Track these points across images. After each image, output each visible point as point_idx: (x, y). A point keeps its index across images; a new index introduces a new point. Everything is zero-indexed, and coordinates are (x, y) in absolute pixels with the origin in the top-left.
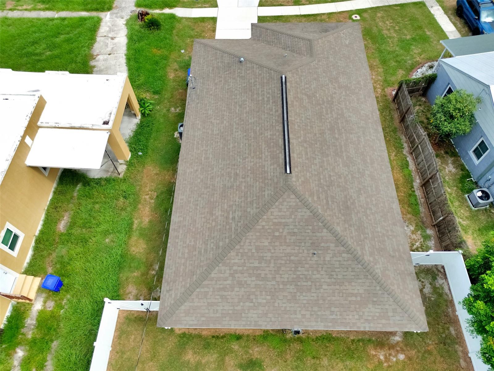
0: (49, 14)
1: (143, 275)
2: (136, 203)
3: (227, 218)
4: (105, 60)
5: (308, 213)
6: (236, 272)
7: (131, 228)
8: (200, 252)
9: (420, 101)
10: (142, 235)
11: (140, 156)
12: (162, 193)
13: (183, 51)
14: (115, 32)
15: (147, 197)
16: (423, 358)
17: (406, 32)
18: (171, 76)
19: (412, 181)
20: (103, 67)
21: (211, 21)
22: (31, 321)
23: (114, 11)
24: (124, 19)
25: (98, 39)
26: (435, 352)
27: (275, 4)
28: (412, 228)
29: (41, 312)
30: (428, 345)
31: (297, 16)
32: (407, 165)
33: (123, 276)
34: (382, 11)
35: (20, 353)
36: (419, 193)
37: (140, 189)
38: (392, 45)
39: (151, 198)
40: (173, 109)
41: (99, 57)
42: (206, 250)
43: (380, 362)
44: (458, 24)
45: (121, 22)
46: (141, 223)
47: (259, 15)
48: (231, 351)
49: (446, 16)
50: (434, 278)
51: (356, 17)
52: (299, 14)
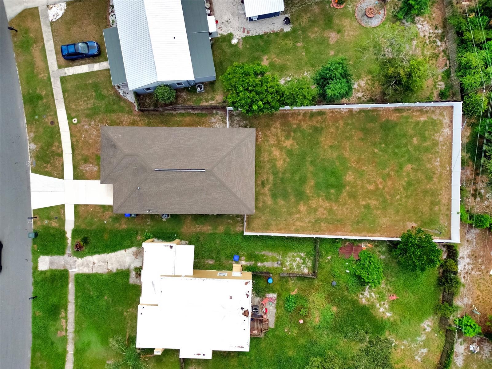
0: (71, 307)
1: (232, 226)
2: (201, 233)
3: (220, 193)
4: (112, 264)
5: (220, 164)
6: (238, 189)
7: (213, 233)
8: (231, 202)
9: (143, 98)
10: (216, 228)
11: (177, 235)
12: (196, 223)
13: (105, 222)
14: (89, 263)
15: (198, 229)
16: (261, 126)
17: (89, 94)
18: (125, 226)
19: (190, 113)
20: (118, 265)
21: (78, 208)
22: (249, 264)
23: (68, 267)
24: (77, 259)
25: (94, 271)
26: (259, 121)
27: (61, 169)
28: (213, 118)
29: (246, 261)
30: (256, 123)
31: (73, 156)
32: (182, 113)
33: (232, 233)
34: (69, 105)
35: (259, 264)
36: (196, 112)
37: (194, 232)
38: (101, 105)
39: (199, 227)
40: (148, 223)
41: (109, 268)
42: (231, 200)
43: (262, 140)
44: (82, 62)
45: (80, 261)
46: (210, 230)
47: (72, 178)
48: (259, 191)
49: (74, 67)
50: (233, 115)
51: (75, 121)
52: (71, 155)
